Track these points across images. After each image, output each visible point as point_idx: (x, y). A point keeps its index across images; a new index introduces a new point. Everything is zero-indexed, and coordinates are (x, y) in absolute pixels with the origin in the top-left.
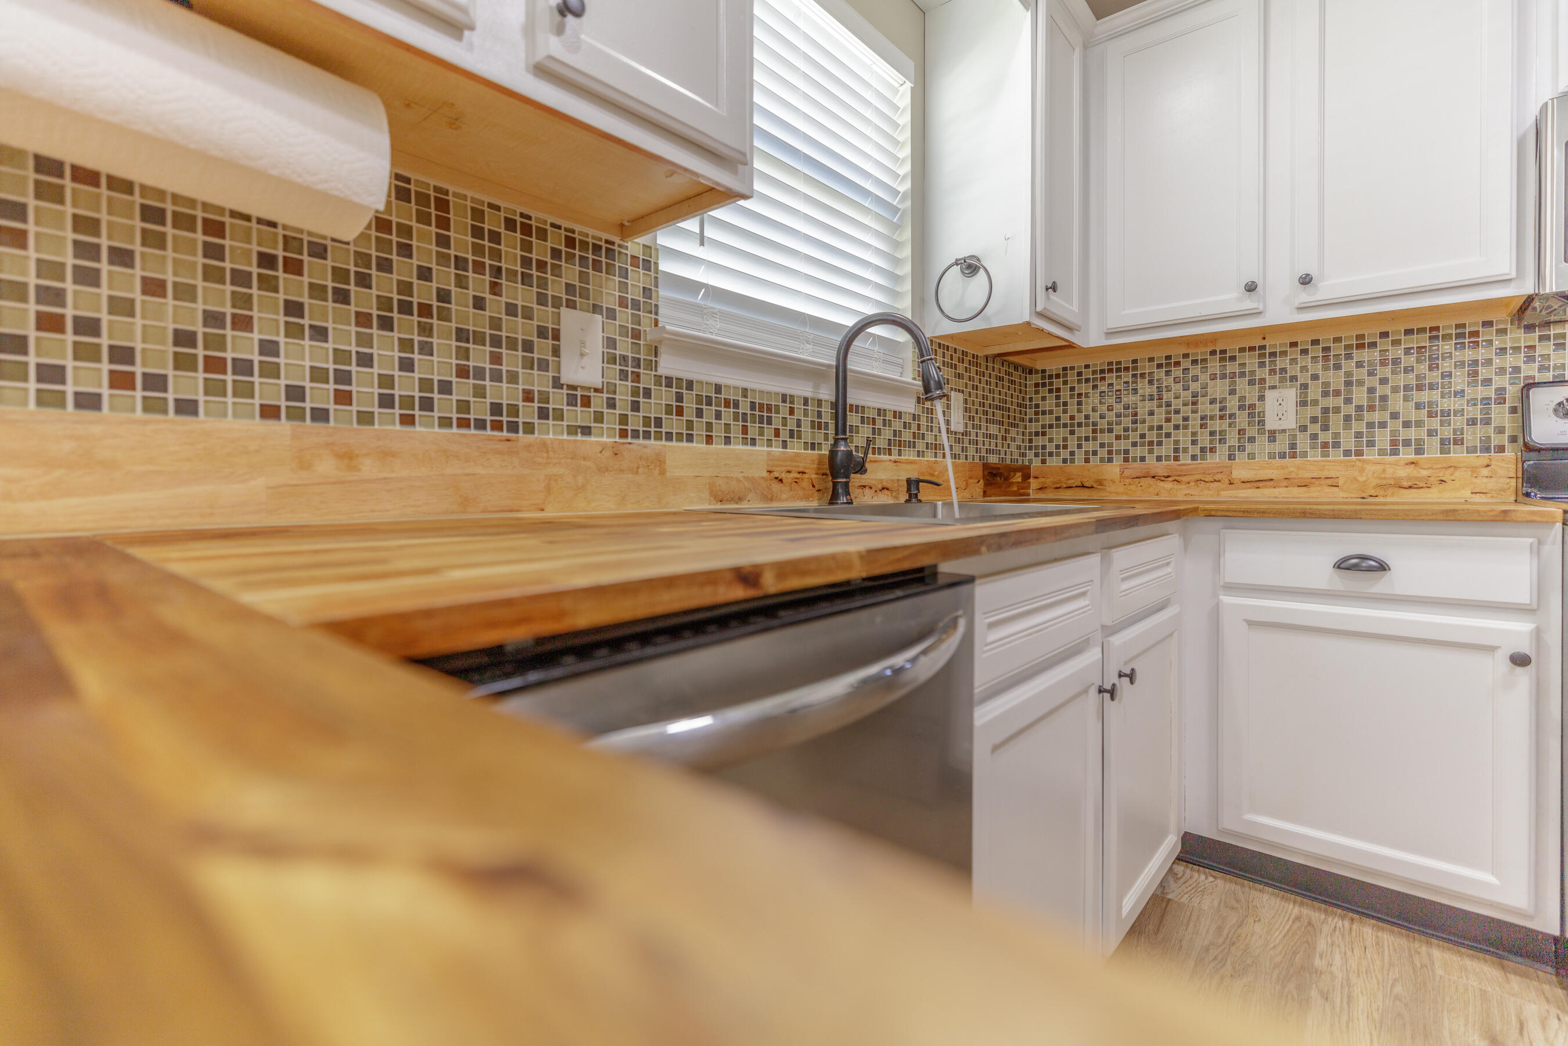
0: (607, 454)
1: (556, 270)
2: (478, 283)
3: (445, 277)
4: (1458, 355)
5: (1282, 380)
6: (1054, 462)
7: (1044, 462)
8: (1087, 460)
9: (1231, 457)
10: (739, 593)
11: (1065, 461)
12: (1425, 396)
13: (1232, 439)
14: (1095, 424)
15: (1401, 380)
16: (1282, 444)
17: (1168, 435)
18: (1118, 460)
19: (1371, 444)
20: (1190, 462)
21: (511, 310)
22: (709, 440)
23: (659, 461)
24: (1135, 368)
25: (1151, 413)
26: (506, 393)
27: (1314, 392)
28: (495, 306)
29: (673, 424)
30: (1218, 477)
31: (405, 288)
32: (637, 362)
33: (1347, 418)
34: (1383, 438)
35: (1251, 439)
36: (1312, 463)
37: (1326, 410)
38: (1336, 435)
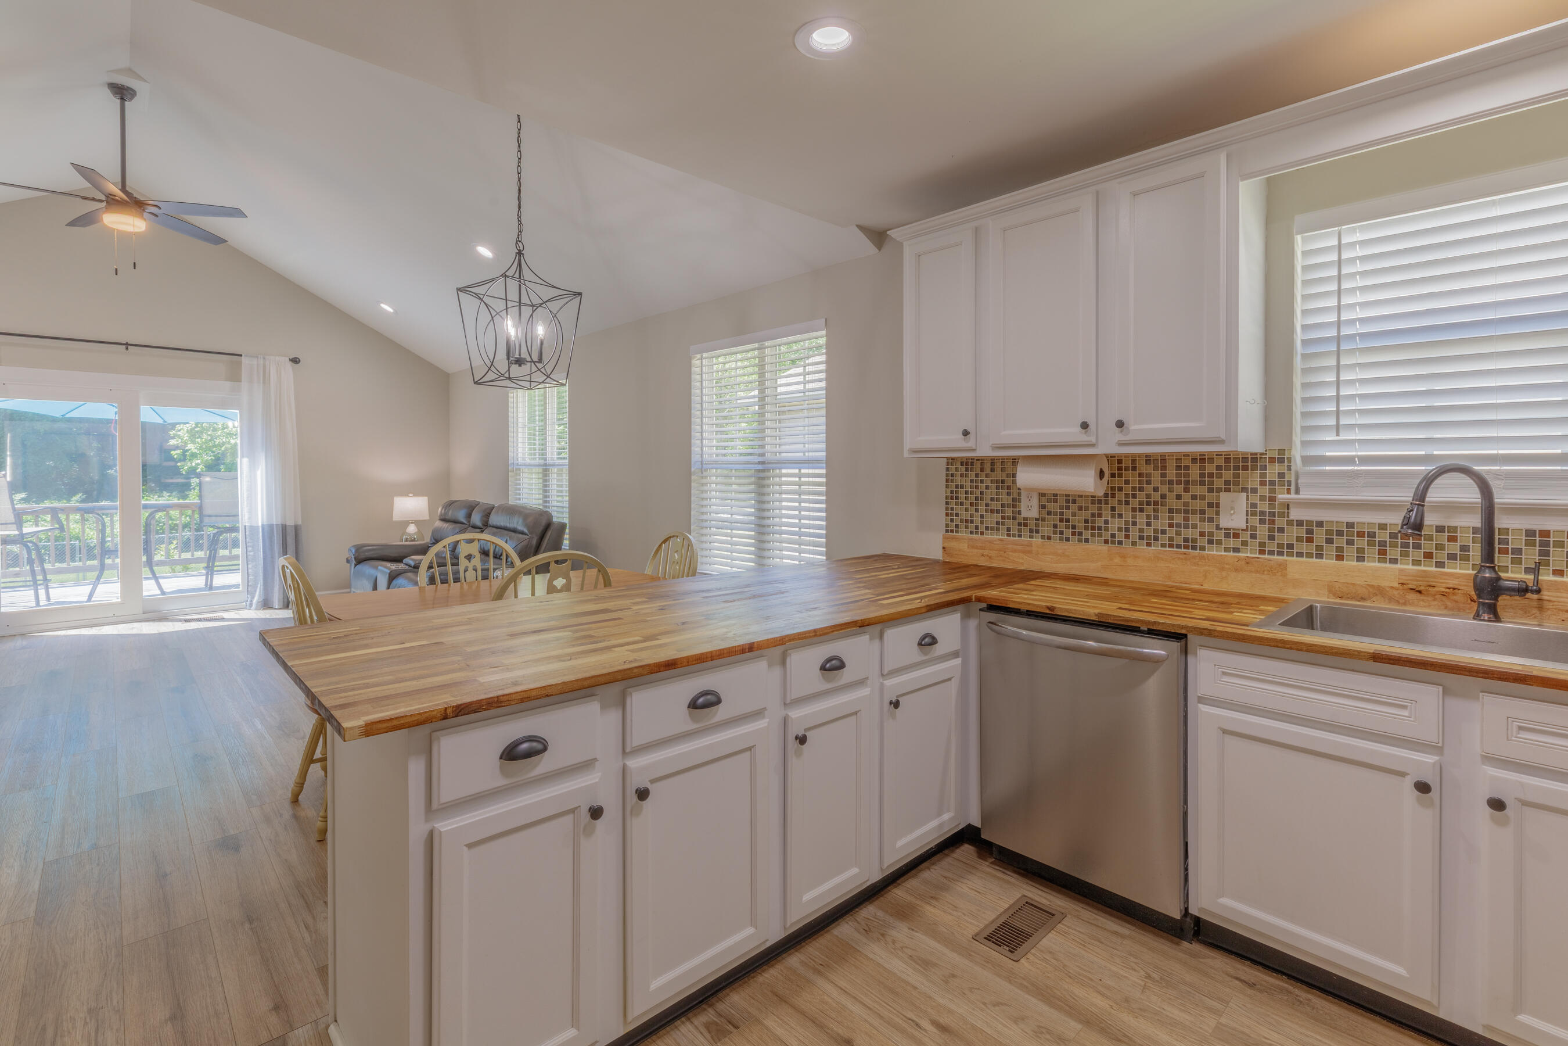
0: (1243, 563)
1: (1220, 476)
2: (1179, 489)
3: (1164, 489)
10: (1048, 611)
21: (1194, 497)
22: (1340, 558)
23: (1283, 567)
26: (1190, 533)
28: (1186, 497)
29: (1304, 547)
31: (1148, 496)
32: (1272, 514)
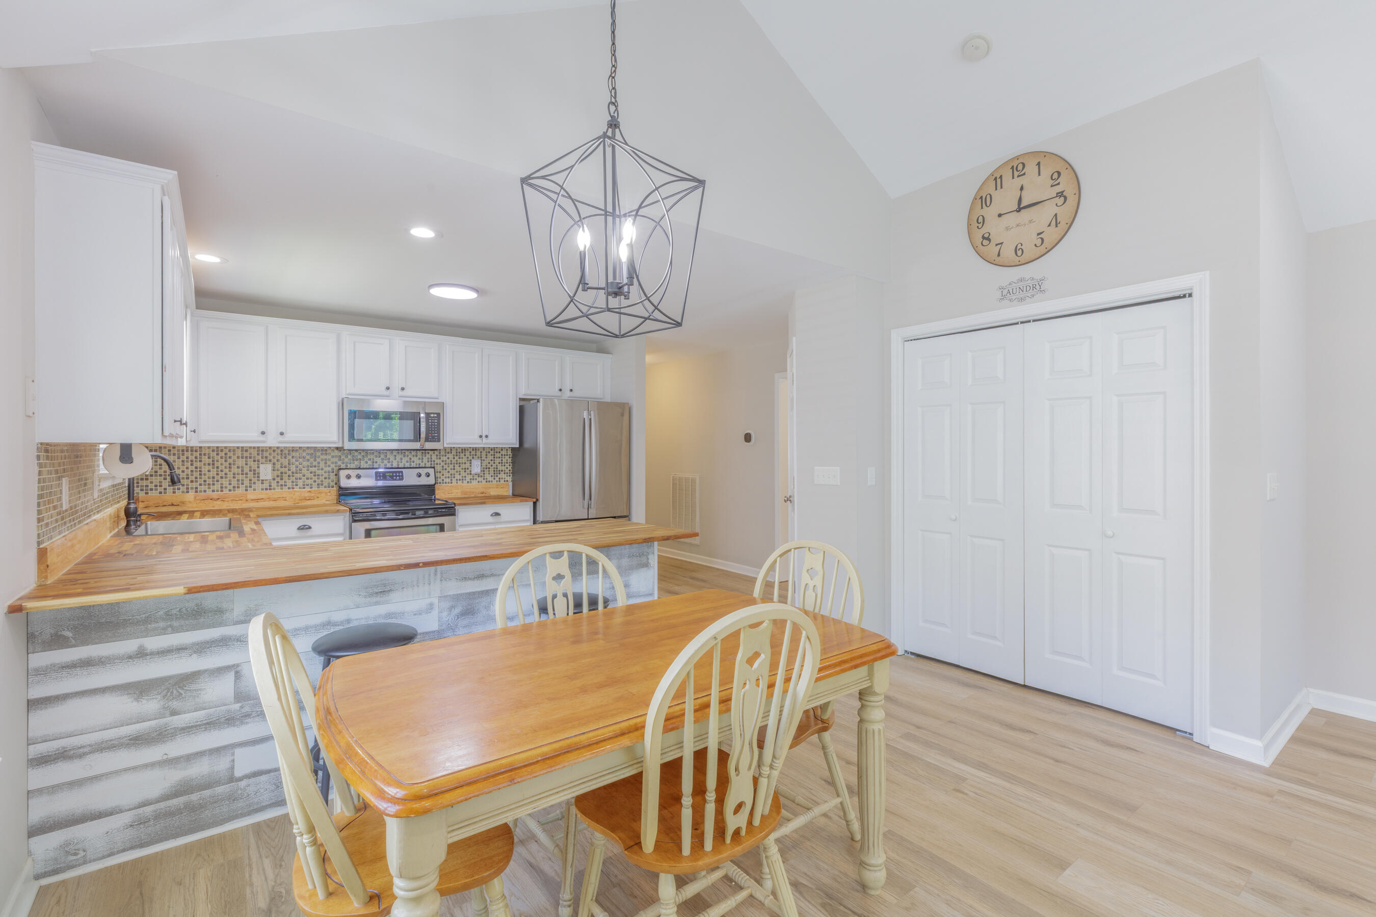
4: (322, 457)
5: (266, 461)
6: (154, 493)
7: (147, 493)
8: (174, 492)
9: (246, 490)
11: (161, 493)
12: (313, 469)
13: (247, 482)
15: (305, 464)
16: (266, 485)
17: (217, 481)
18: (192, 492)
19: (297, 485)
20: (228, 492)
25: (209, 471)
27: (278, 466)
30: (241, 498)
33: (289, 476)
34: (300, 483)
35: (254, 483)
36: (277, 492)
37: (282, 473)
38: (285, 482)
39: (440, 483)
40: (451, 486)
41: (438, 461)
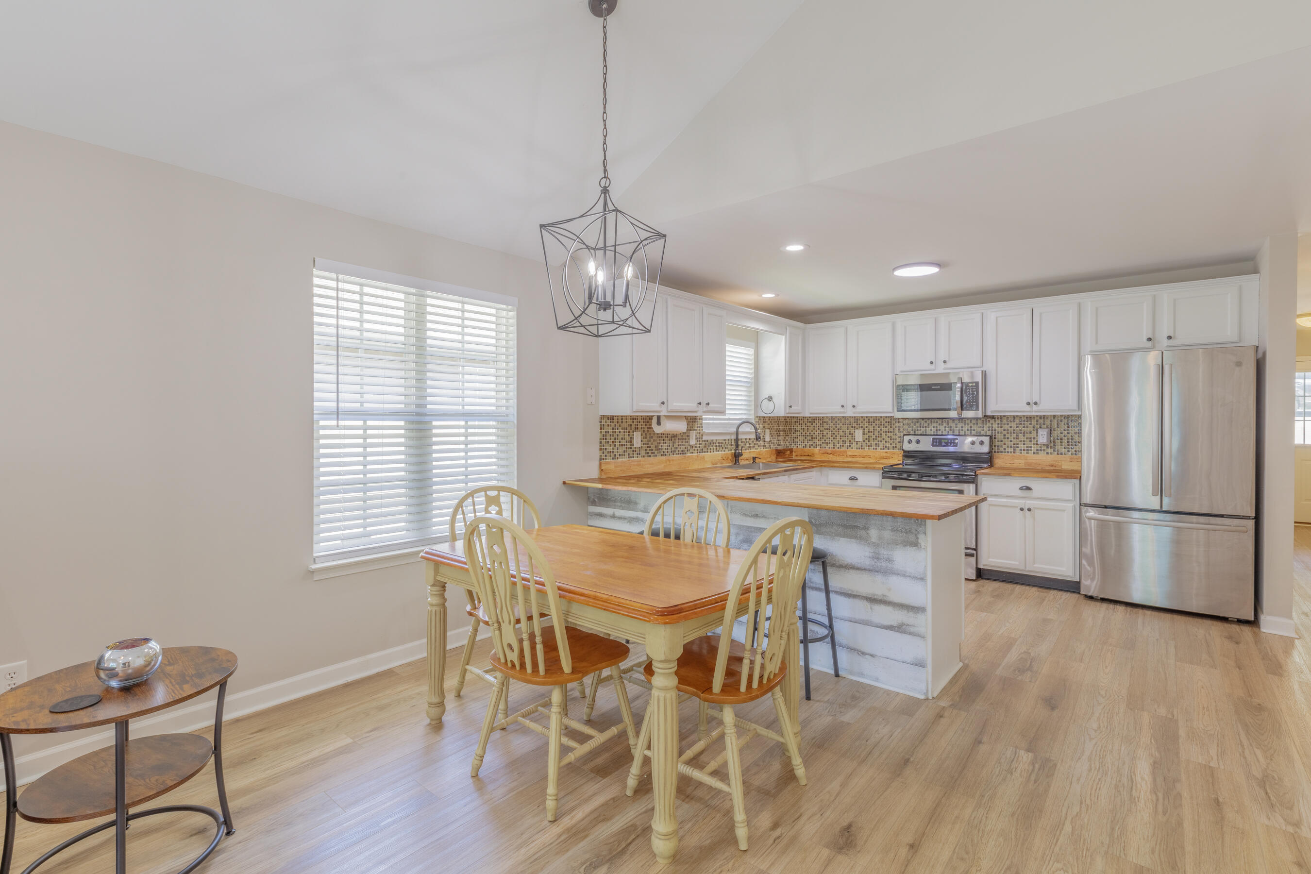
0: (697, 457)
4: (897, 424)
5: (859, 427)
6: (800, 447)
7: (797, 447)
8: (810, 447)
9: (848, 448)
11: (804, 447)
12: (889, 434)
13: (848, 443)
14: (812, 436)
15: (885, 430)
16: (859, 446)
17: (832, 441)
18: (818, 447)
19: (879, 446)
20: (837, 449)
22: (711, 452)
23: (704, 457)
24: (823, 420)
25: (827, 434)
27: (866, 431)
29: (705, 450)
30: (844, 454)
33: (874, 439)
34: (881, 445)
35: (852, 444)
36: (866, 451)
37: (869, 437)
38: (871, 444)
39: (1002, 452)
40: (1013, 456)
41: (999, 430)
